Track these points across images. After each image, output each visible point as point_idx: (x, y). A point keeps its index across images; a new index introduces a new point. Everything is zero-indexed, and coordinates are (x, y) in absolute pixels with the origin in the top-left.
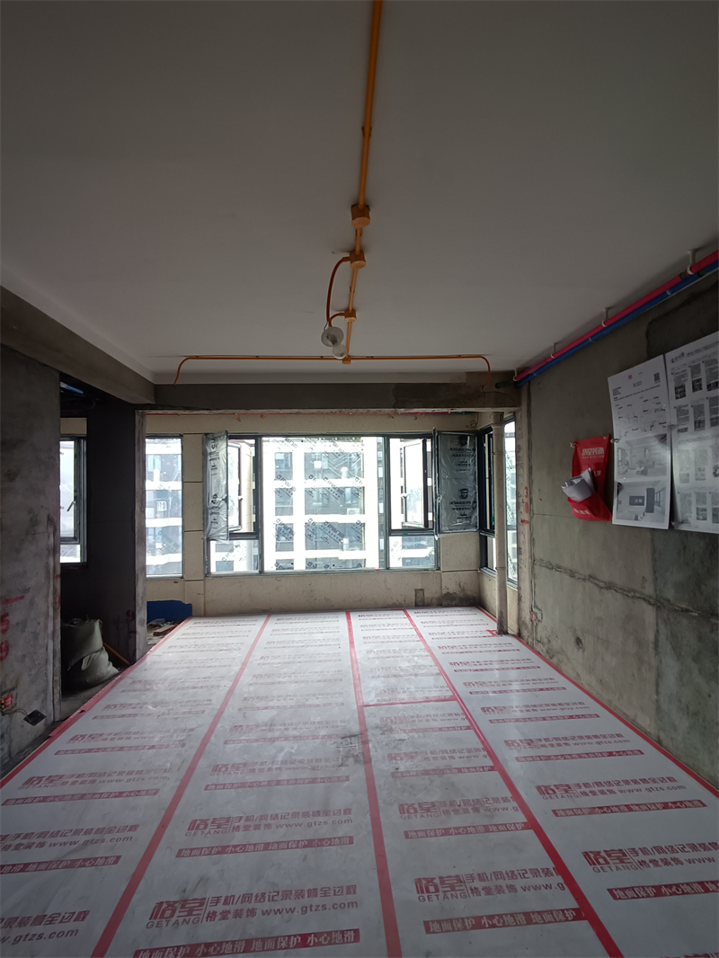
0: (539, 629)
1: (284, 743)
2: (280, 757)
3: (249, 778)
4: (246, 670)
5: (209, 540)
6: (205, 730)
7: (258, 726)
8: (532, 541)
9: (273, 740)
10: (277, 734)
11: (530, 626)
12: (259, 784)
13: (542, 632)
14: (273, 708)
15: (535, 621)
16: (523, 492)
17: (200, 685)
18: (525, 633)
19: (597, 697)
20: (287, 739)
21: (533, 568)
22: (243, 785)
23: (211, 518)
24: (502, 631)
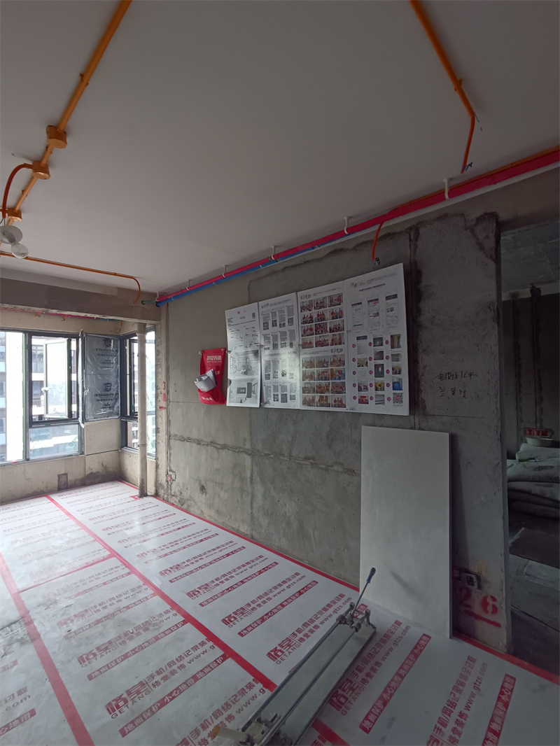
0: (173, 486)
8: (168, 422)
11: (165, 486)
13: (175, 488)
15: (170, 481)
16: (162, 386)
18: (161, 492)
19: (215, 523)
21: (169, 442)
24: (143, 494)
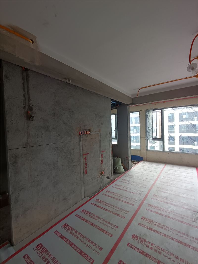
1: (171, 205)
2: (170, 209)
3: (159, 212)
4: (158, 179)
5: (147, 140)
6: (146, 193)
7: (162, 197)
9: (167, 203)
10: (168, 202)
12: (162, 215)
14: (167, 193)
17: (145, 180)
20: (172, 204)
22: (157, 213)
23: (148, 134)
